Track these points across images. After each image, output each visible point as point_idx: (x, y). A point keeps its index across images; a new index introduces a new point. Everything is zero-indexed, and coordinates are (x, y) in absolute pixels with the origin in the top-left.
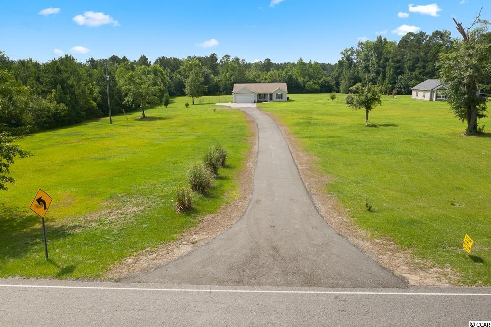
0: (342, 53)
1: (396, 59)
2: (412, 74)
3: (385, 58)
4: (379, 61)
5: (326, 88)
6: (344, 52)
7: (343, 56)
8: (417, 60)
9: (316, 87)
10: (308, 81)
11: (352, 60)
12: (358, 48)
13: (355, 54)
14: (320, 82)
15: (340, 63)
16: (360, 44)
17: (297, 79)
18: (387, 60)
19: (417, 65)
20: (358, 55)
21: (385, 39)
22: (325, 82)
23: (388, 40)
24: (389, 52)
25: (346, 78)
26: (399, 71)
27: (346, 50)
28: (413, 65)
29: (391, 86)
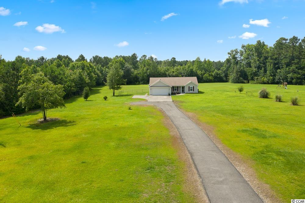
0: (229, 53)
1: (274, 57)
2: (289, 69)
3: (264, 57)
4: (260, 59)
5: (218, 79)
6: (230, 52)
7: (230, 56)
8: (293, 58)
9: (211, 78)
10: (204, 74)
11: (237, 58)
12: (241, 49)
13: (239, 54)
14: (213, 74)
15: (228, 61)
16: (243, 47)
17: (197, 72)
18: (266, 58)
19: (293, 62)
20: (241, 55)
21: (263, 43)
22: (217, 74)
23: (265, 44)
24: (268, 52)
25: (235, 71)
26: (277, 66)
27: (232, 51)
28: (290, 62)
29: (272, 77)
